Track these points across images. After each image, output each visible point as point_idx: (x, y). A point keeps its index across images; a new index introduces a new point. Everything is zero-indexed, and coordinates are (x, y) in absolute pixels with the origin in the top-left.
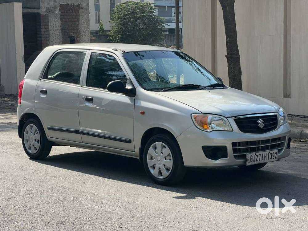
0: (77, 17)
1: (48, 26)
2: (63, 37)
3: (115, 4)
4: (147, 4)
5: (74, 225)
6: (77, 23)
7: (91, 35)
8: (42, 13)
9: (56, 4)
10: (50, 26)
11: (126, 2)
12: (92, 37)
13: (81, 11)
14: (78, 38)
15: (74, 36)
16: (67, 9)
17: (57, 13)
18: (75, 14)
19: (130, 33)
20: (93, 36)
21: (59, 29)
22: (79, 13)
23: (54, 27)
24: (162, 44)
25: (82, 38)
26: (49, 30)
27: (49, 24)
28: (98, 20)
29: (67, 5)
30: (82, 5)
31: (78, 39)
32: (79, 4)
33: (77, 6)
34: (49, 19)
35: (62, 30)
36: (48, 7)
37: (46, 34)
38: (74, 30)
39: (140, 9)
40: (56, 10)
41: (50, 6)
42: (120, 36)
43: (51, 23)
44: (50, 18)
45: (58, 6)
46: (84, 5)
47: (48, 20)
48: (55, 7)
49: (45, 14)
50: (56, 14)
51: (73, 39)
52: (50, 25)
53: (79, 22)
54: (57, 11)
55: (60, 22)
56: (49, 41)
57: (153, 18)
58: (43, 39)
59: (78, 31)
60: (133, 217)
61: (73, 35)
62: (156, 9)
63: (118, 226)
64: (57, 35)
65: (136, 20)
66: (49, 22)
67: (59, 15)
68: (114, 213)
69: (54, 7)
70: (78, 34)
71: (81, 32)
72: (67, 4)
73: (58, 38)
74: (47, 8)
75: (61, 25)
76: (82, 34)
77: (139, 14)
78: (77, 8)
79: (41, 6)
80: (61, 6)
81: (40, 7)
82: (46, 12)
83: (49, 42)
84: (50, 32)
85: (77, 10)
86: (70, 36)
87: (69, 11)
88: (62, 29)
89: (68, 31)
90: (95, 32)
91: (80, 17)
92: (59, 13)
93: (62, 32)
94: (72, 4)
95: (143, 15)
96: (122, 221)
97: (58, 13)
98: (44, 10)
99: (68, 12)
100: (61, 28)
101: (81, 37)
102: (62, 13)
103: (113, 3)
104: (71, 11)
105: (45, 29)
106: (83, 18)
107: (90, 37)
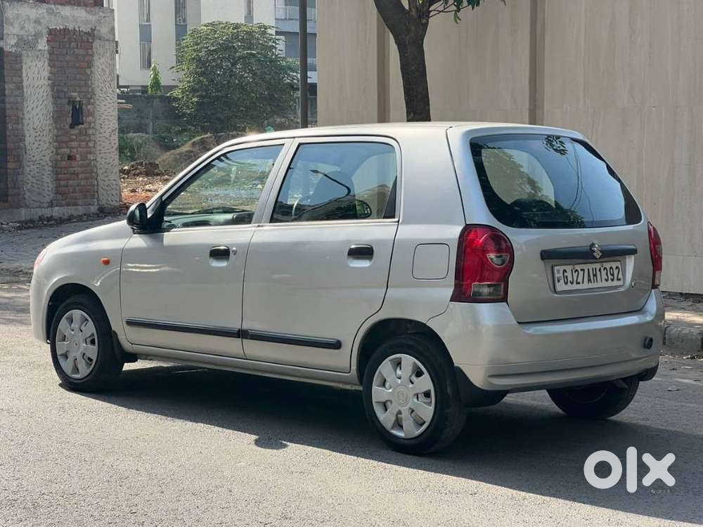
0: (86, 59)
1: (21, 77)
2: (55, 103)
3: (186, 25)
4: (260, 27)
5: (35, 508)
6: (88, 71)
7: (118, 98)
8: (7, 49)
9: (39, 28)
10: (25, 79)
11: (210, 22)
12: (123, 103)
13: (96, 44)
14: (89, 104)
15: (80, 101)
16: (66, 40)
17: (40, 48)
18: (81, 52)
19: (219, 94)
20: (124, 101)
21: (46, 83)
22: (91, 48)
23: (36, 79)
24: (292, 118)
25: (99, 105)
26: (23, 86)
27: (22, 73)
28: (147, 63)
29: (65, 31)
30: (99, 31)
31: (89, 107)
32: (91, 29)
33: (88, 34)
34: (24, 61)
35: (52, 86)
36: (22, 36)
37: (16, 96)
38: (80, 87)
39: (243, 39)
40: (39, 41)
41: (26, 32)
42: (195, 99)
43: (29, 70)
44: (24, 59)
45: (45, 31)
46: (104, 30)
47: (21, 63)
48: (37, 36)
49: (14, 50)
50: (40, 50)
51: (78, 107)
52: (24, 75)
53: (92, 69)
54: (43, 45)
55: (49, 68)
56: (22, 110)
57: (271, 61)
58: (8, 106)
59: (90, 89)
60: (162, 492)
61: (78, 99)
62: (278, 40)
63: (127, 510)
64: (42, 97)
65: (234, 64)
66: (24, 67)
67: (46, 52)
68: (123, 484)
69: (35, 35)
70: (89, 96)
71: (98, 92)
72: (65, 29)
73: (44, 104)
74: (20, 37)
75: (50, 75)
76: (99, 97)
77: (240, 50)
78: (88, 39)
79: (5, 32)
80: (51, 32)
81: (2, 34)
82: (17, 45)
83: (23, 114)
84: (25, 90)
85: (88, 42)
86: (71, 100)
87: (70, 43)
88: (53, 83)
89: (66, 90)
90: (140, 88)
91: (96, 58)
92: (47, 48)
93: (53, 90)
94: (77, 29)
95: (251, 54)
96: (136, 500)
97: (43, 49)
98: (13, 42)
99: (67, 46)
100: (50, 82)
101: (98, 102)
102: (52, 47)
103: (182, 23)
104: (73, 44)
105: (15, 83)
106: (103, 60)
107: (118, 103)
